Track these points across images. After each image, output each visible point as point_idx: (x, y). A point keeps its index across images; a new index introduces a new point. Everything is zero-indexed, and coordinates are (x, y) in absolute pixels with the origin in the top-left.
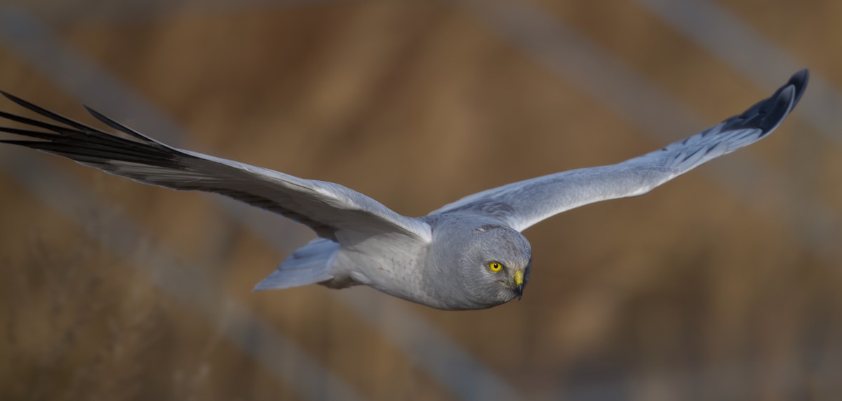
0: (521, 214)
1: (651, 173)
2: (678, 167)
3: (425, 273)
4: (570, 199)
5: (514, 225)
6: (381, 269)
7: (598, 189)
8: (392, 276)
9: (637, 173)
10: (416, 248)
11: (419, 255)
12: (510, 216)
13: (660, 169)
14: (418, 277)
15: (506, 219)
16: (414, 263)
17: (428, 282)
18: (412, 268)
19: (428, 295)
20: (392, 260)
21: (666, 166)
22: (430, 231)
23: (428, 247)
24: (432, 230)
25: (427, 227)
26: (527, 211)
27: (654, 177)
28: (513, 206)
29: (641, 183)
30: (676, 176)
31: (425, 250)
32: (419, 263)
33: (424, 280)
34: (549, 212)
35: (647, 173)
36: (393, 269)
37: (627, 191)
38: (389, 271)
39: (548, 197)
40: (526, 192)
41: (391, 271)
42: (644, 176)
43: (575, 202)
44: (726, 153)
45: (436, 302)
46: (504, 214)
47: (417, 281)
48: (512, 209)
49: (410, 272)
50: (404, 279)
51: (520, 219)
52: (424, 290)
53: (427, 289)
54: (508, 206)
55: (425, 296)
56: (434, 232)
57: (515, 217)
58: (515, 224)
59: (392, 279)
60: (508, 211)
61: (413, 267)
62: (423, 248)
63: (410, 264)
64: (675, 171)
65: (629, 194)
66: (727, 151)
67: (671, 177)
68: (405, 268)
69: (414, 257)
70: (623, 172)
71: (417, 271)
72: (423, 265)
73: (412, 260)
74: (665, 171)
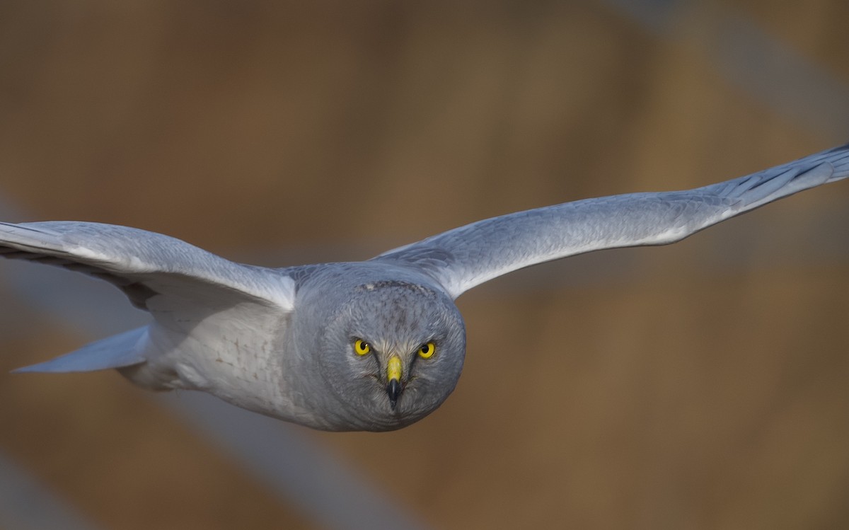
0: (464, 263)
1: (693, 205)
2: (740, 199)
3: (286, 363)
4: (549, 243)
5: (449, 281)
6: (220, 361)
7: (597, 228)
8: (236, 372)
9: (668, 205)
10: (272, 322)
11: (276, 332)
12: (443, 266)
13: (709, 200)
14: (275, 373)
15: (437, 271)
16: (269, 347)
17: (291, 379)
18: (267, 357)
19: (296, 405)
20: (236, 344)
21: (721, 196)
22: (292, 291)
23: (288, 317)
24: (297, 289)
25: (288, 283)
26: (475, 258)
27: (697, 211)
28: (453, 252)
29: (673, 220)
30: (735, 212)
31: (284, 323)
32: (275, 344)
33: (285, 377)
34: (512, 263)
35: (685, 206)
36: (239, 359)
37: (646, 234)
38: (231, 364)
39: (513, 238)
40: (480, 230)
41: (235, 363)
42: (678, 210)
43: (556, 247)
44: (830, 181)
45: (309, 416)
46: (433, 263)
47: (276, 380)
48: (451, 257)
49: (264, 365)
50: (256, 376)
51: (462, 271)
52: (288, 396)
53: (291, 394)
54: (445, 253)
55: (292, 405)
56: (301, 290)
57: (452, 268)
58: (452, 280)
59: (238, 378)
60: (443, 259)
61: (267, 354)
62: (281, 320)
63: (263, 349)
64: (735, 205)
65: (649, 239)
66: (831, 178)
67: (727, 213)
68: (256, 356)
69: (269, 337)
70: (645, 202)
71: (274, 362)
72: (282, 351)
73: (266, 343)
74: (717, 203)
